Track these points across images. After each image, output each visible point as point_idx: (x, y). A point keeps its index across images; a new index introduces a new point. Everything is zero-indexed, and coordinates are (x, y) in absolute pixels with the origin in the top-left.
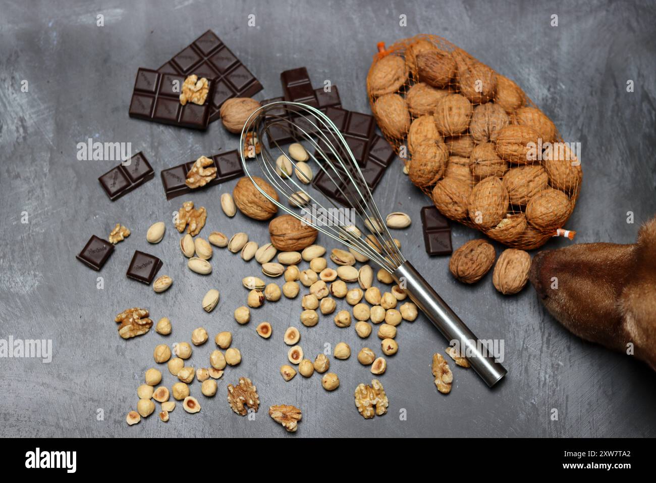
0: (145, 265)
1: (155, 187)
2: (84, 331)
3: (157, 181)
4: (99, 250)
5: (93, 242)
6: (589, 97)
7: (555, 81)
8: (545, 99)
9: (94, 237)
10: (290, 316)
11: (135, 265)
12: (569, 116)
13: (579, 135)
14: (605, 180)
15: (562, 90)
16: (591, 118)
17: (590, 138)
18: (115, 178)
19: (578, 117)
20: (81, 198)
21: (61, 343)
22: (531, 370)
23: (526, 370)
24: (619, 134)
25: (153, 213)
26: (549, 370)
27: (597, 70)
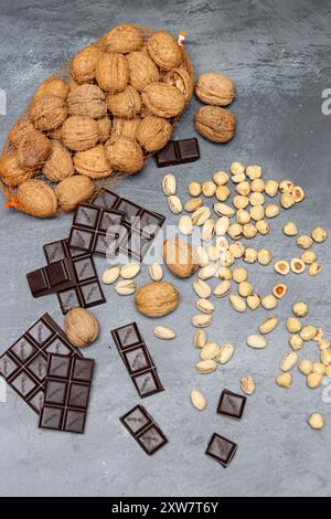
0: (231, 402)
1: (151, 404)
2: (294, 453)
3: (145, 402)
4: (220, 446)
5: (213, 452)
6: (40, 30)
7: (26, 58)
8: (44, 67)
9: (207, 453)
10: (263, 273)
11: (231, 412)
12: (60, 47)
13: (76, 38)
14: (117, 16)
15: (35, 52)
16: (60, 28)
17: (79, 29)
18: (149, 438)
19: (60, 39)
20: (168, 471)
21: (305, 472)
22: (291, 74)
23: (292, 78)
24: (74, 6)
25: (176, 402)
26: (290, 60)
27: (13, 23)
